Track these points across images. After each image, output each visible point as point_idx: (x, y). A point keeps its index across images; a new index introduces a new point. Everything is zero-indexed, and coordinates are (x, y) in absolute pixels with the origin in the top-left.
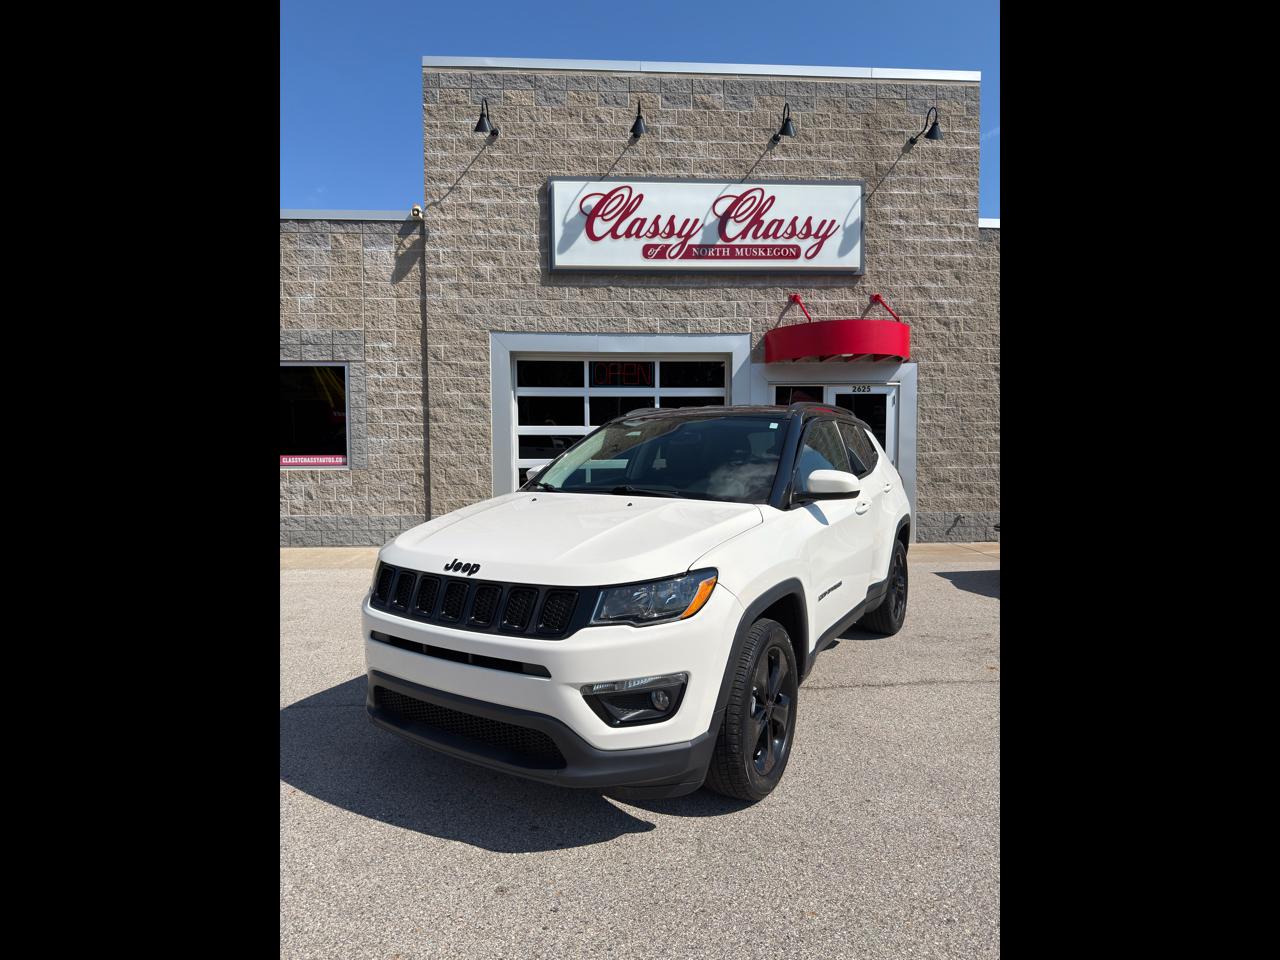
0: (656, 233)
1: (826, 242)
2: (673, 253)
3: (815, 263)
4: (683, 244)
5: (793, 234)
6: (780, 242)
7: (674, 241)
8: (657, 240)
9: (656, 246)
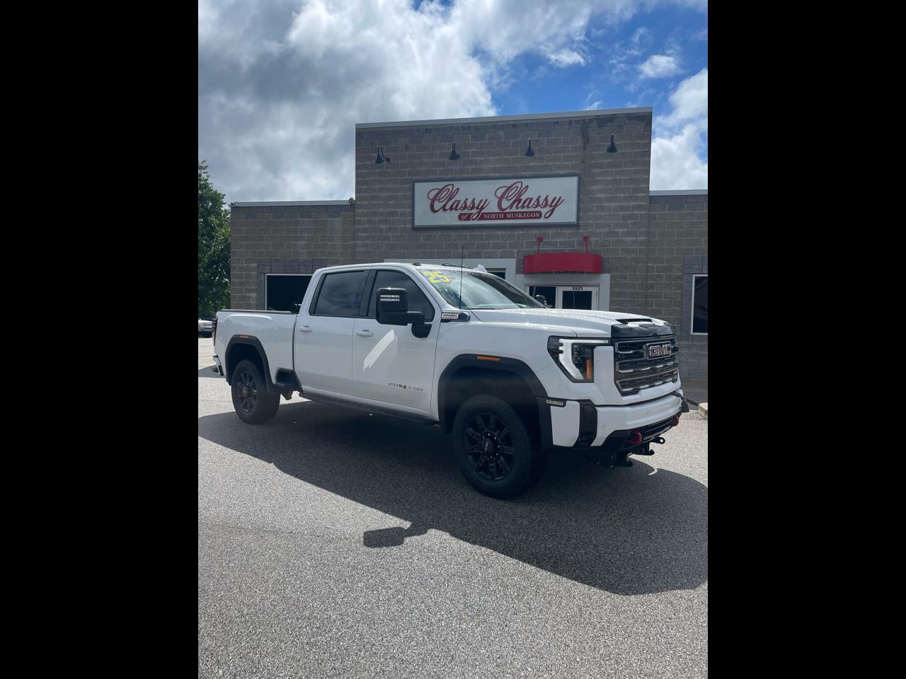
0: (465, 207)
1: (556, 209)
2: (474, 217)
3: (550, 220)
4: (479, 212)
5: (538, 205)
6: (531, 210)
7: (474, 211)
8: (466, 211)
9: (465, 214)
